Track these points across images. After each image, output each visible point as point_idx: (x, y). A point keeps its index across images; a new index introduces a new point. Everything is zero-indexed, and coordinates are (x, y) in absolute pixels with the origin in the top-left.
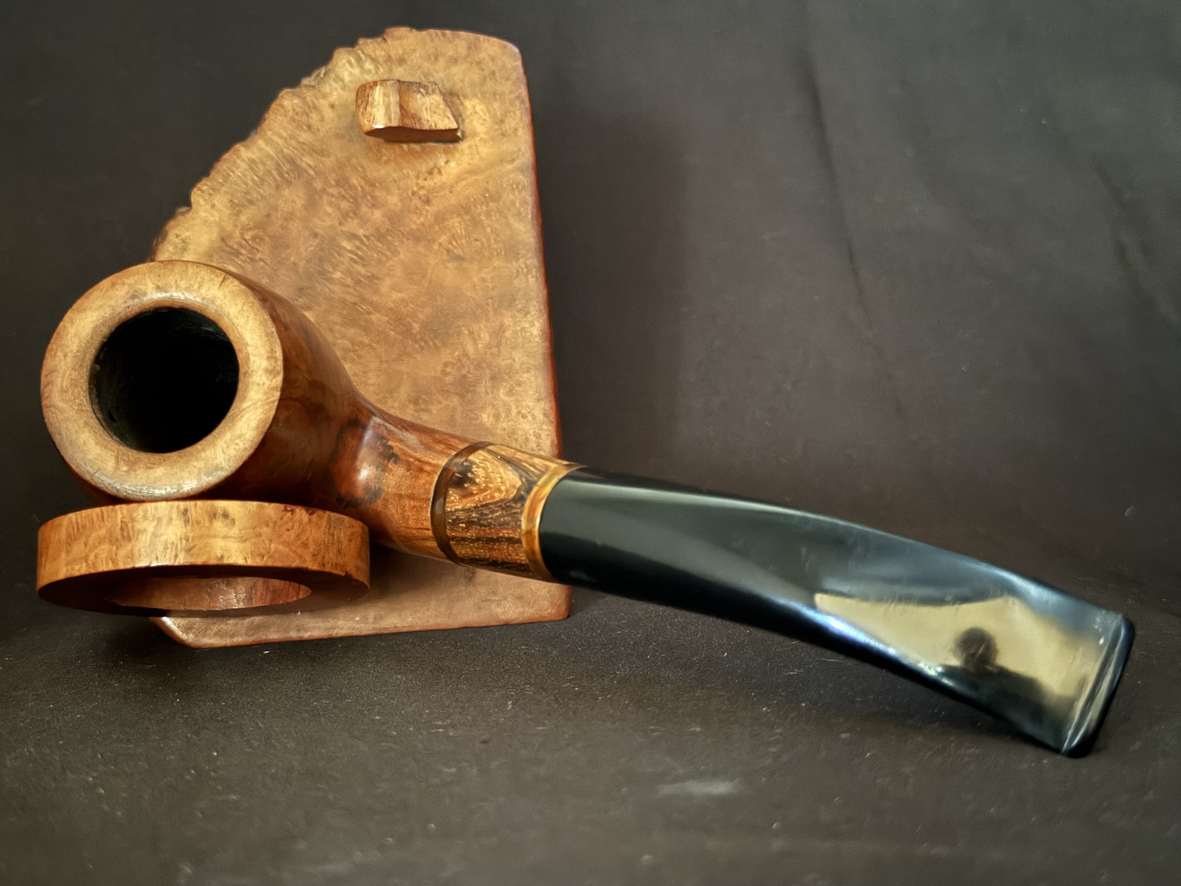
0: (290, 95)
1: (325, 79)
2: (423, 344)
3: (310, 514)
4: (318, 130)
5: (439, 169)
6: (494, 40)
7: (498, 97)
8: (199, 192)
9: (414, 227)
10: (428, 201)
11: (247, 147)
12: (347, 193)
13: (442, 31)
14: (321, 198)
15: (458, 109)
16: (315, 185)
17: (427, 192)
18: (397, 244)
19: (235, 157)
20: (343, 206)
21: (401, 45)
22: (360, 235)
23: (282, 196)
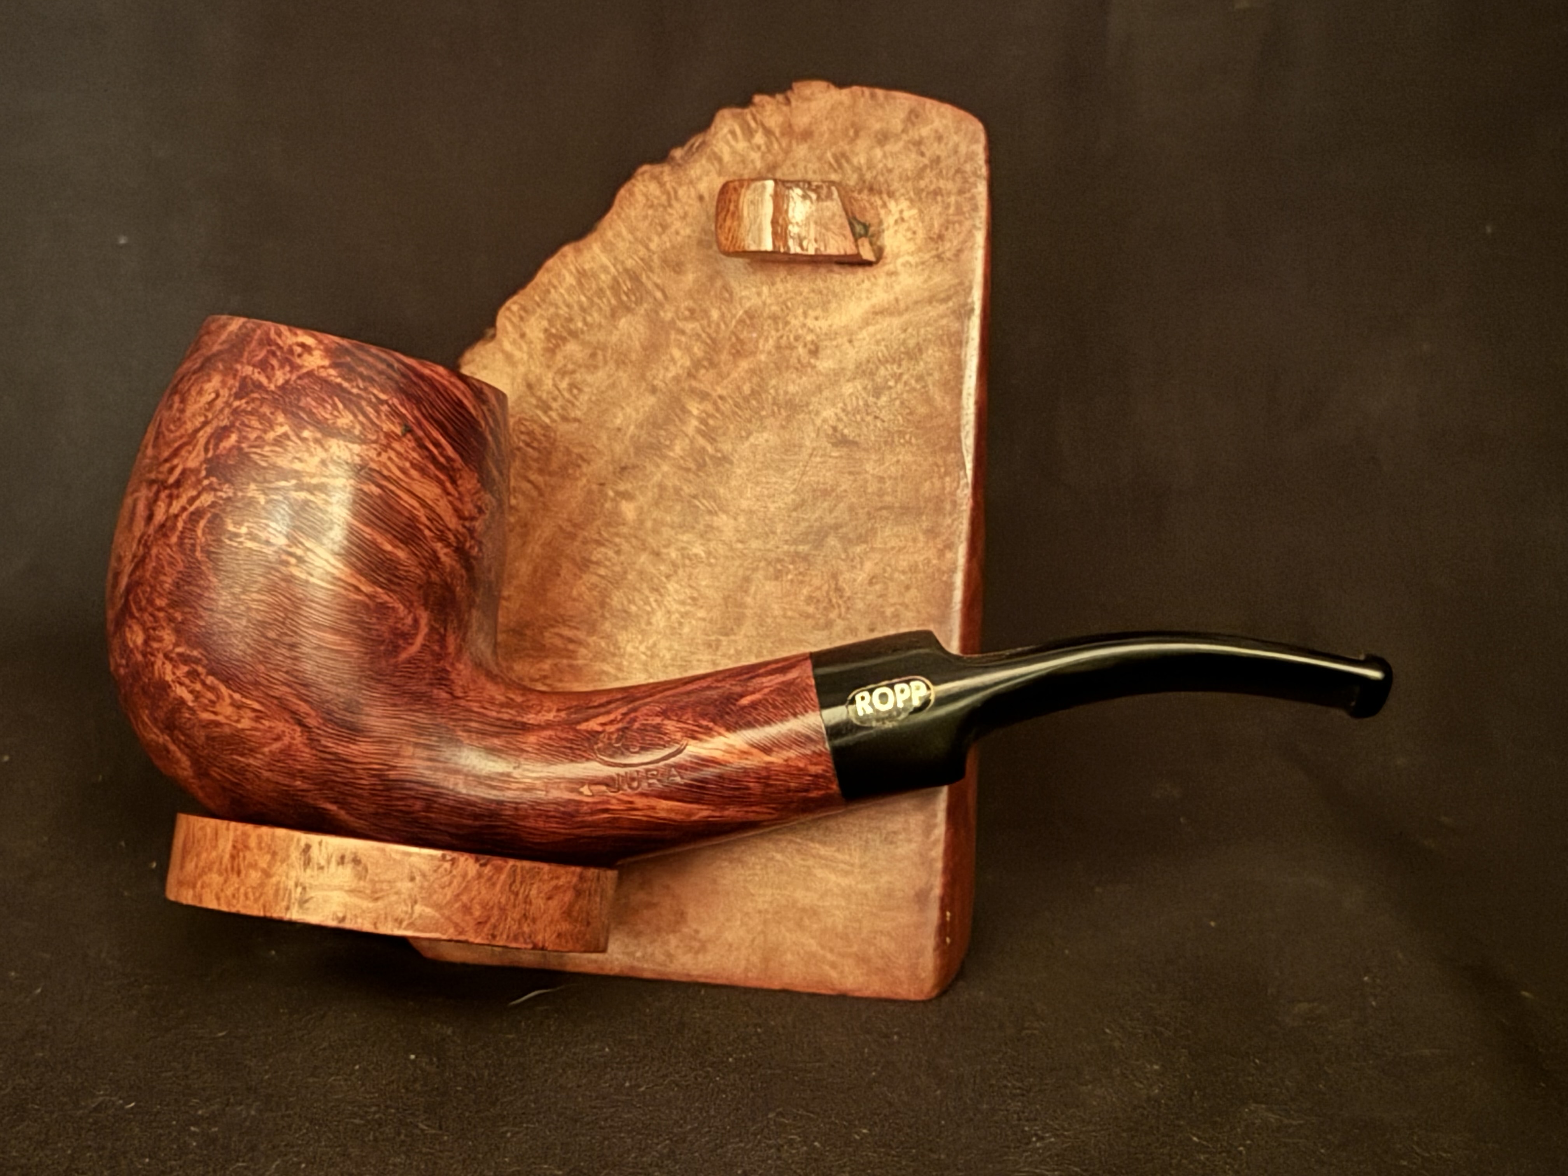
0: (646, 176)
1: (696, 156)
3: (482, 865)
4: (677, 233)
6: (948, 108)
7: (939, 198)
8: (508, 314)
9: (792, 388)
10: (815, 352)
11: (578, 251)
12: (704, 331)
13: (872, 90)
14: (667, 334)
15: (878, 214)
16: (662, 314)
17: (818, 337)
18: (764, 413)
19: (560, 266)
20: (696, 350)
21: (809, 109)
22: (714, 395)
23: (616, 328)
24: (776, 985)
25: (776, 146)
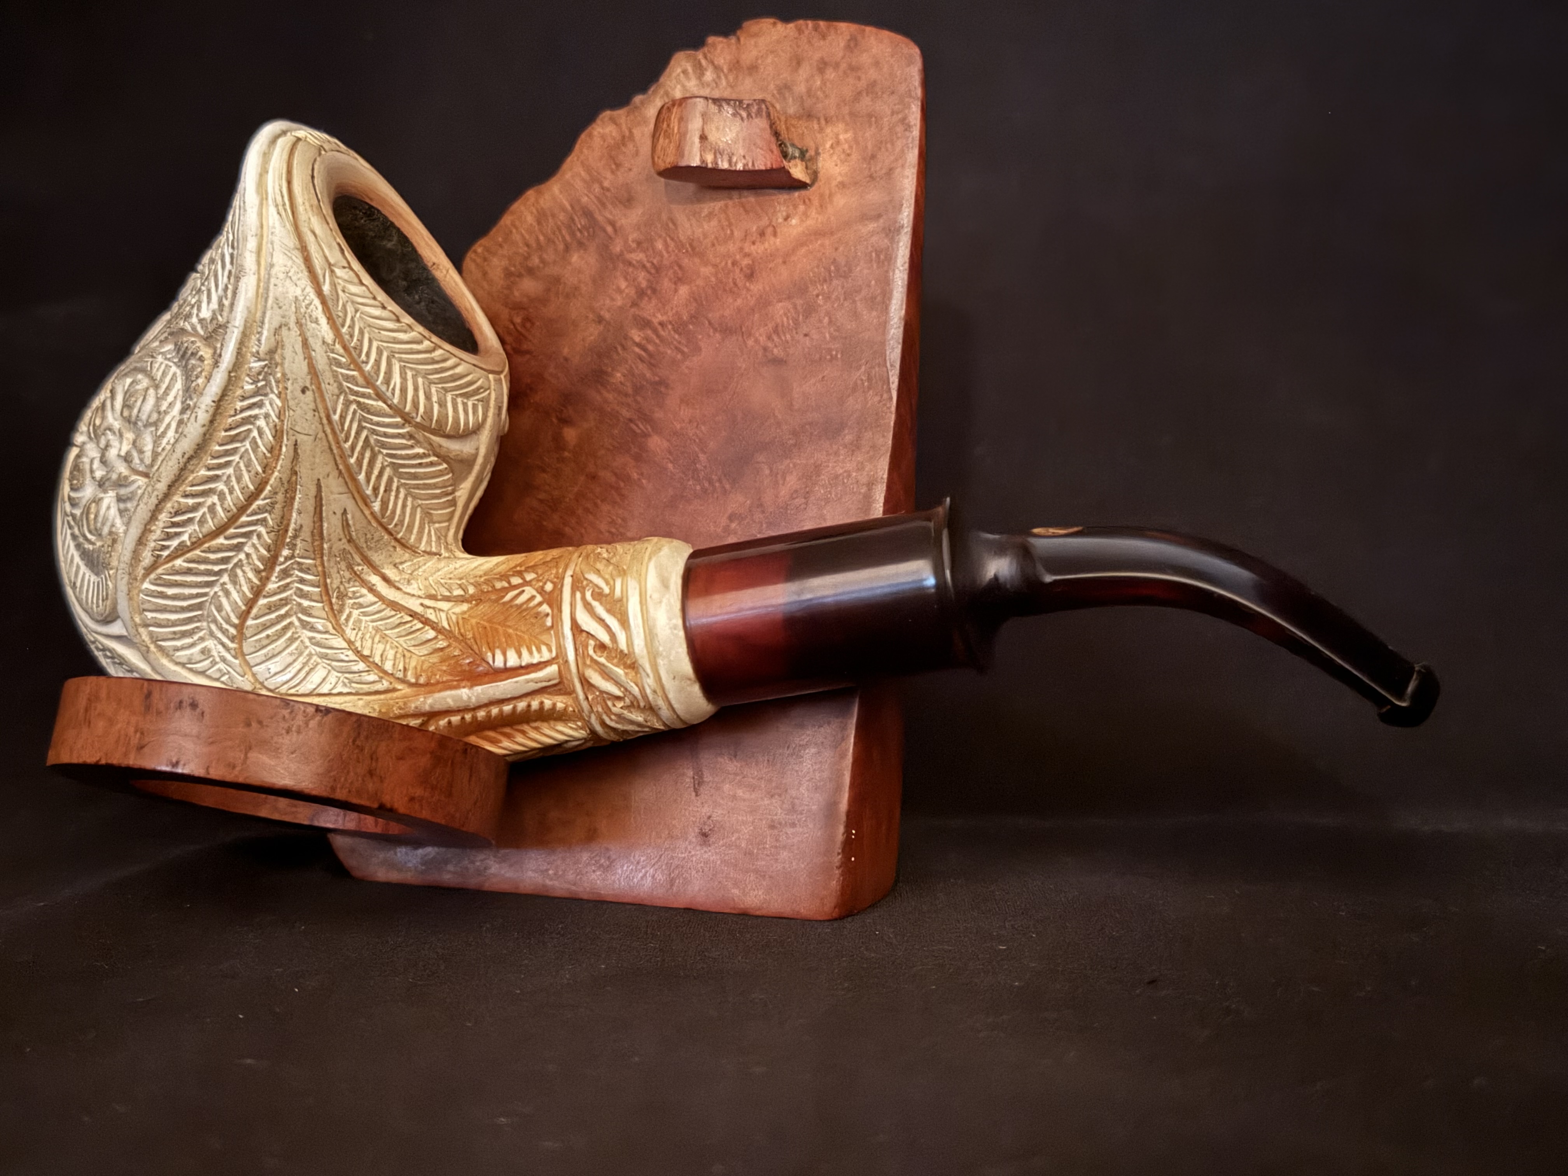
0: (606, 119)
1: (651, 97)
2: (706, 485)
3: (323, 715)
4: (630, 170)
5: (774, 227)
6: (886, 34)
7: (873, 121)
9: (727, 314)
10: (751, 275)
11: (540, 193)
12: (648, 261)
13: (814, 22)
14: (615, 268)
15: (815, 139)
16: (611, 247)
17: (753, 262)
18: (700, 337)
19: (523, 208)
20: (640, 279)
21: (756, 46)
22: (655, 321)
23: (570, 263)
24: (680, 903)
25: (724, 82)
